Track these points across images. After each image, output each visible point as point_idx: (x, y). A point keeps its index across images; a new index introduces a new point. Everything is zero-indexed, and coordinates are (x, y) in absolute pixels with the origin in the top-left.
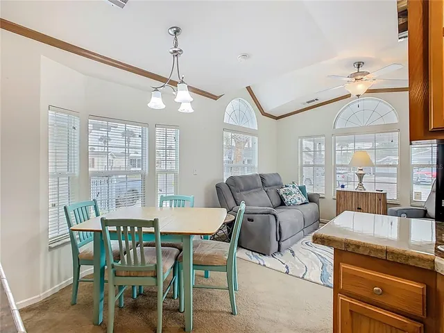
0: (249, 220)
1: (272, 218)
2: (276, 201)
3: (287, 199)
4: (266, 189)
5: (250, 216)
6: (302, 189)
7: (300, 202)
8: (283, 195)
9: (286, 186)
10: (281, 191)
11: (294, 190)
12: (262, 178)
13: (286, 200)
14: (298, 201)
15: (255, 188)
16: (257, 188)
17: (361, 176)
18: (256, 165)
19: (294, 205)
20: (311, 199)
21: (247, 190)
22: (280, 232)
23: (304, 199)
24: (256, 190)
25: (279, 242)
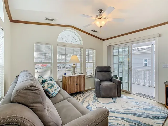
3: (52, 92)
17: (74, 68)
19: (56, 94)
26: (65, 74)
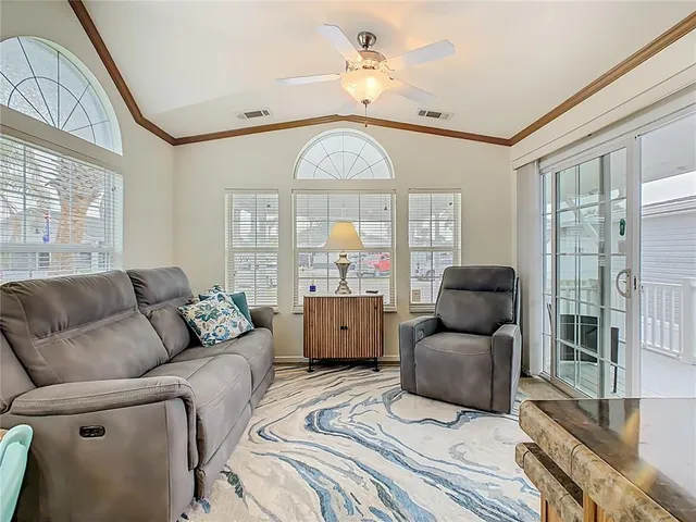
0: (85, 432)
1: (176, 408)
2: (177, 339)
3: (207, 330)
4: (148, 310)
5: (89, 420)
6: (239, 301)
7: (237, 332)
8: (197, 322)
9: (202, 298)
10: (191, 312)
11: (222, 306)
12: (136, 280)
13: (204, 332)
14: (231, 329)
15: (112, 313)
16: (121, 310)
17: (343, 268)
18: (119, 246)
19: (223, 341)
20: (259, 321)
21: (79, 324)
22: (200, 442)
23: (246, 324)
24: (117, 317)
25: (196, 470)
26: (313, 289)
